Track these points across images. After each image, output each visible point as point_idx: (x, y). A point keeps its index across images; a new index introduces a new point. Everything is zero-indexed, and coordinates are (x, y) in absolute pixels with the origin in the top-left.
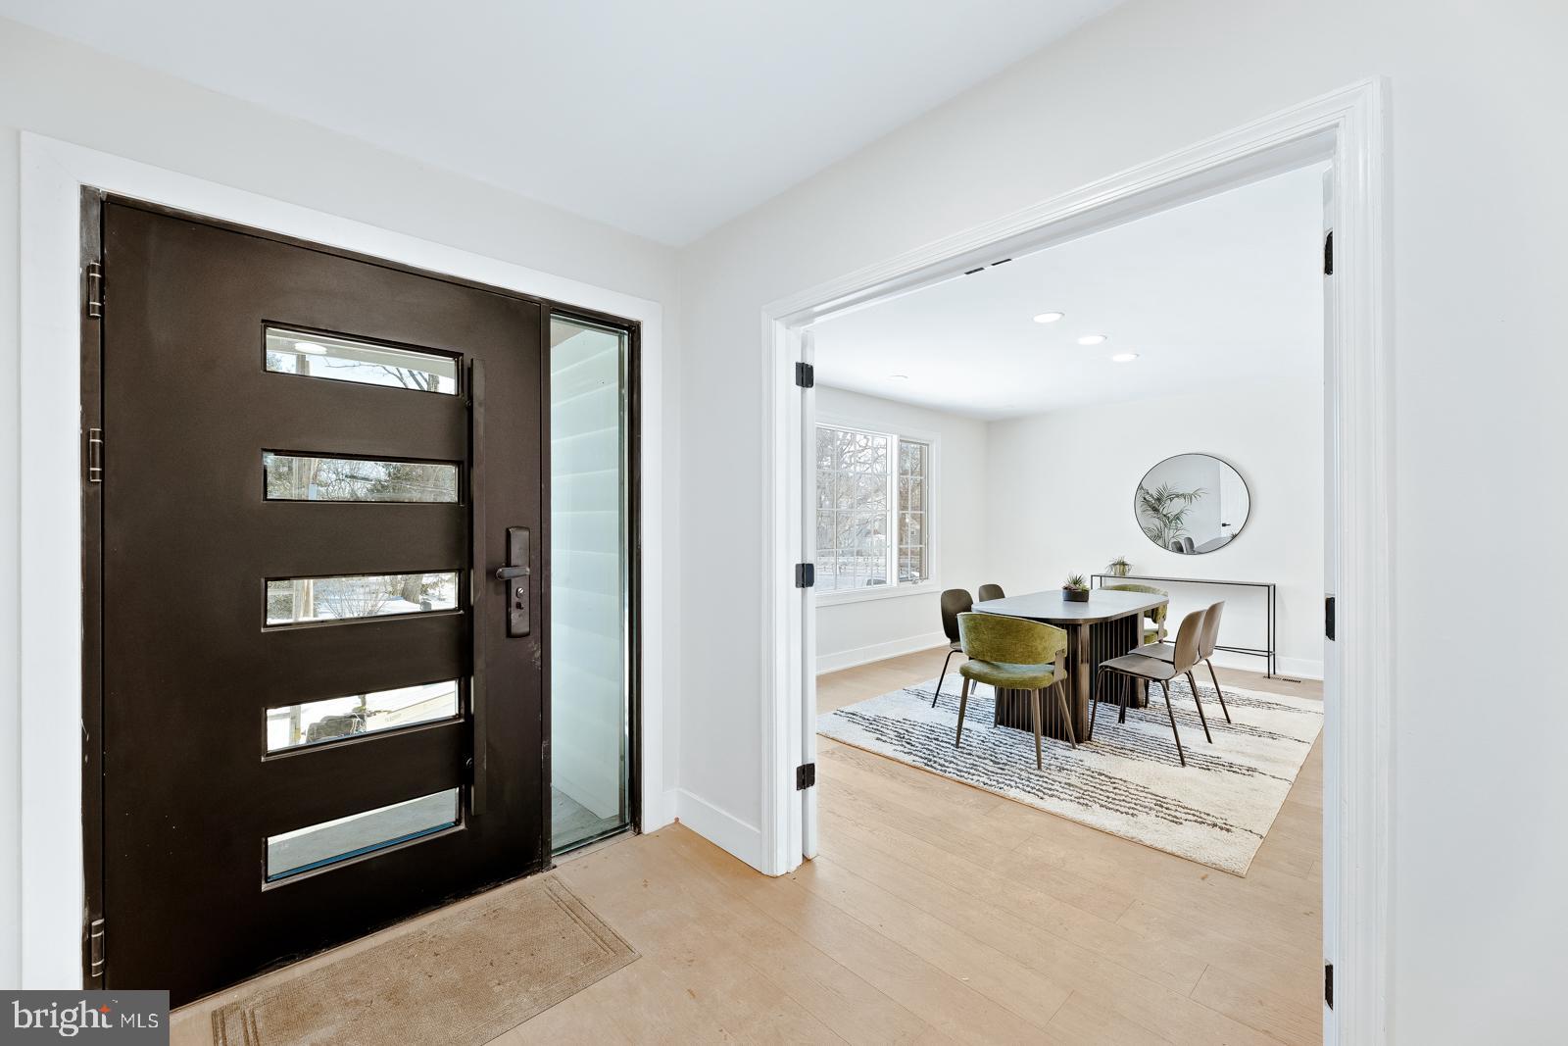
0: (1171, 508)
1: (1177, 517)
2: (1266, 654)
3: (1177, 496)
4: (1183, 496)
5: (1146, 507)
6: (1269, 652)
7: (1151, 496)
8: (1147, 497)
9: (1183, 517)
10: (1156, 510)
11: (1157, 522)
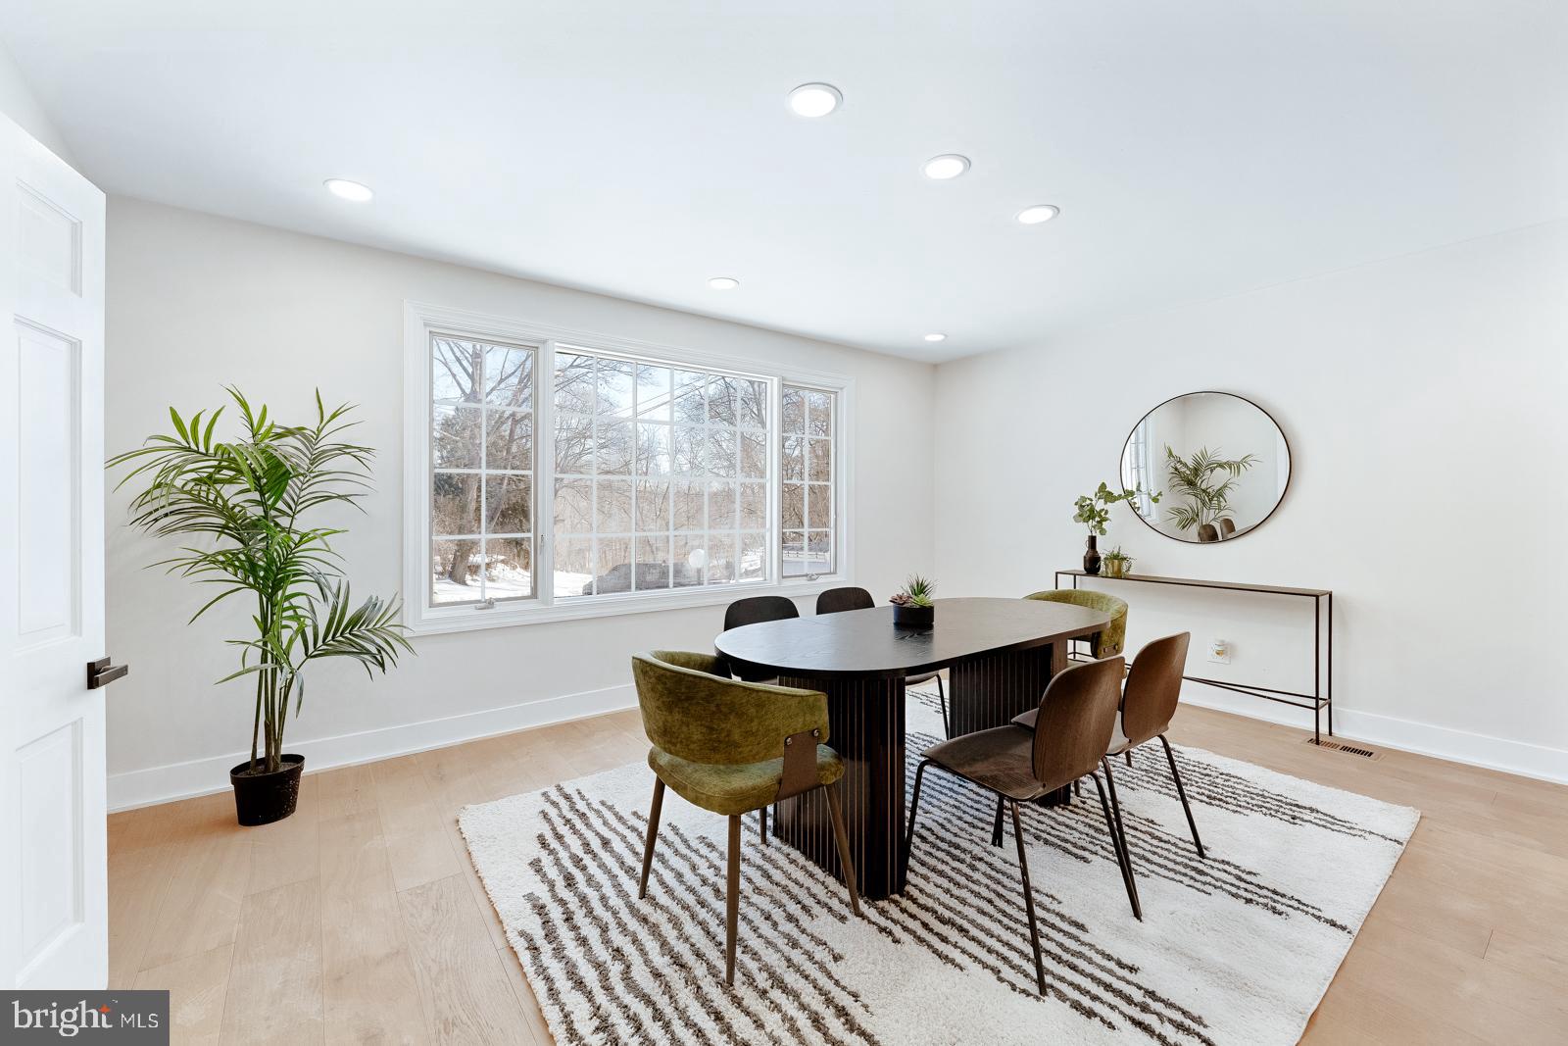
0: (1213, 480)
1: (1220, 493)
2: (1312, 703)
3: (1221, 465)
4: (1229, 465)
5: (1176, 480)
6: (1317, 698)
7: (1185, 465)
8: (1179, 466)
9: (1228, 493)
10: (1191, 483)
11: (1192, 500)
